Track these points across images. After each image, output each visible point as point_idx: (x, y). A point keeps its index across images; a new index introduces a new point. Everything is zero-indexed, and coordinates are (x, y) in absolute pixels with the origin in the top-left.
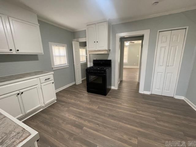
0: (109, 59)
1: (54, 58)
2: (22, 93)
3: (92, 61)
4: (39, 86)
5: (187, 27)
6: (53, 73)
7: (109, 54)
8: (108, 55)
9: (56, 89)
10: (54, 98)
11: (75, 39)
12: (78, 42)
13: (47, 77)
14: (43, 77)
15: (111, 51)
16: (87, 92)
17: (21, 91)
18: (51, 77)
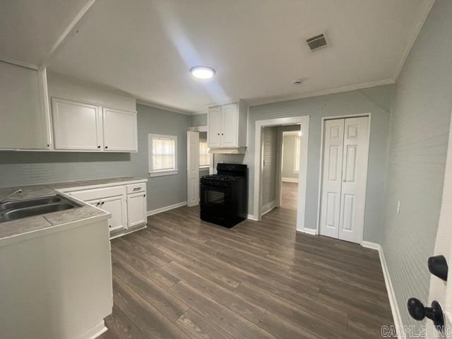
0: (244, 163)
1: (154, 158)
2: (103, 203)
3: (216, 165)
4: (124, 197)
5: (370, 114)
6: (146, 180)
7: (244, 155)
8: (242, 156)
9: (149, 209)
10: (144, 220)
11: (193, 128)
12: (197, 131)
13: (137, 186)
14: (132, 185)
15: (248, 149)
16: (200, 220)
17: (102, 200)
18: (144, 186)
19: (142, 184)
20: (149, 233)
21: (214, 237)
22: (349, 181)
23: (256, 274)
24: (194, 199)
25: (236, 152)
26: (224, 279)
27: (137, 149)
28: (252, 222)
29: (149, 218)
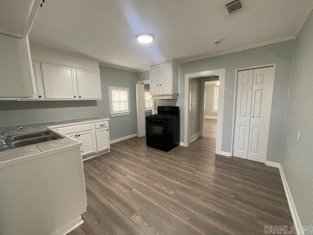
0: (177, 105)
1: (113, 103)
2: (79, 135)
3: (157, 107)
4: (94, 131)
5: (275, 65)
6: (109, 119)
7: (177, 99)
8: (175, 100)
9: (111, 139)
10: (108, 147)
11: (140, 81)
12: (143, 84)
13: (102, 123)
14: (98, 123)
15: (179, 95)
16: (146, 146)
17: (79, 133)
18: (107, 124)
19: (106, 122)
20: (112, 155)
21: (156, 158)
22: (257, 117)
23: (187, 185)
24: (142, 131)
25: (171, 97)
26: (164, 188)
27: (101, 98)
28: (183, 147)
29: (111, 145)
